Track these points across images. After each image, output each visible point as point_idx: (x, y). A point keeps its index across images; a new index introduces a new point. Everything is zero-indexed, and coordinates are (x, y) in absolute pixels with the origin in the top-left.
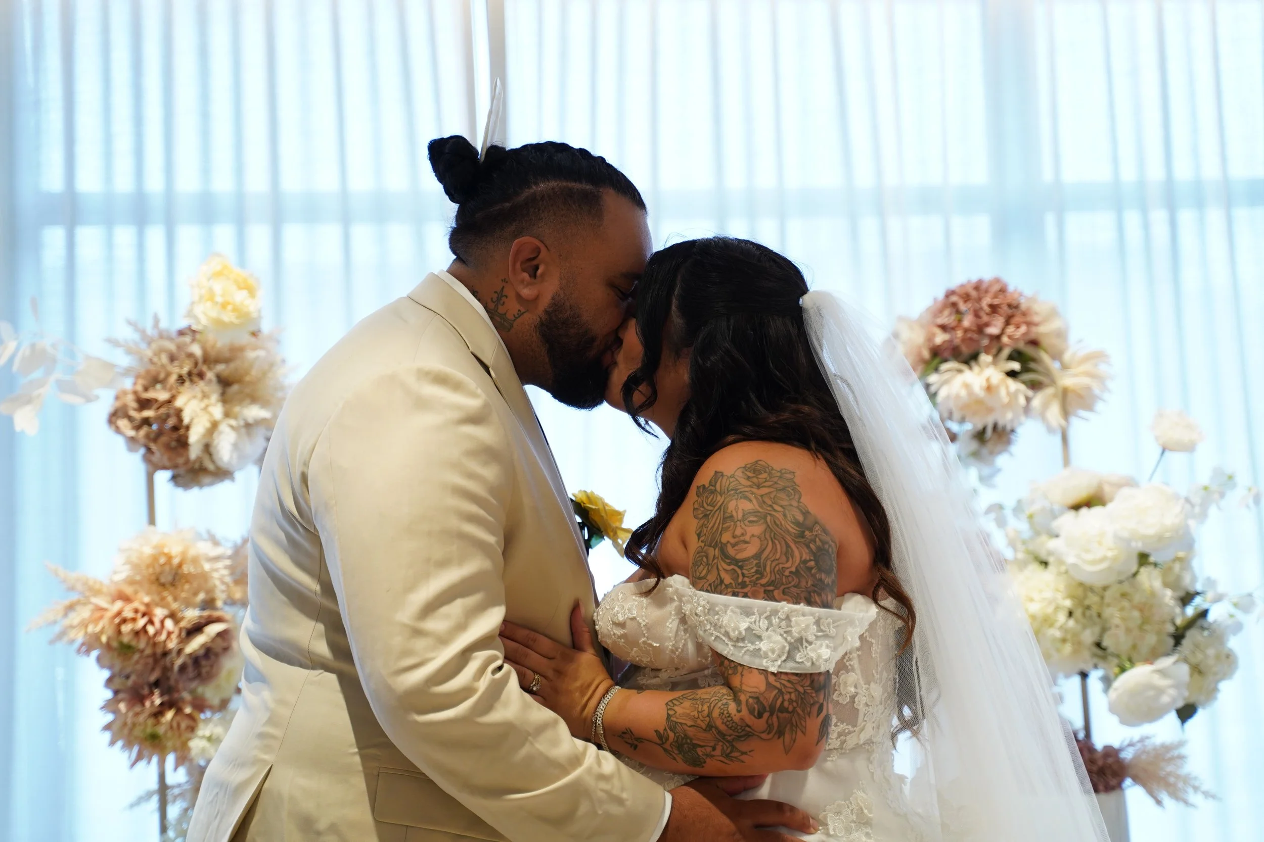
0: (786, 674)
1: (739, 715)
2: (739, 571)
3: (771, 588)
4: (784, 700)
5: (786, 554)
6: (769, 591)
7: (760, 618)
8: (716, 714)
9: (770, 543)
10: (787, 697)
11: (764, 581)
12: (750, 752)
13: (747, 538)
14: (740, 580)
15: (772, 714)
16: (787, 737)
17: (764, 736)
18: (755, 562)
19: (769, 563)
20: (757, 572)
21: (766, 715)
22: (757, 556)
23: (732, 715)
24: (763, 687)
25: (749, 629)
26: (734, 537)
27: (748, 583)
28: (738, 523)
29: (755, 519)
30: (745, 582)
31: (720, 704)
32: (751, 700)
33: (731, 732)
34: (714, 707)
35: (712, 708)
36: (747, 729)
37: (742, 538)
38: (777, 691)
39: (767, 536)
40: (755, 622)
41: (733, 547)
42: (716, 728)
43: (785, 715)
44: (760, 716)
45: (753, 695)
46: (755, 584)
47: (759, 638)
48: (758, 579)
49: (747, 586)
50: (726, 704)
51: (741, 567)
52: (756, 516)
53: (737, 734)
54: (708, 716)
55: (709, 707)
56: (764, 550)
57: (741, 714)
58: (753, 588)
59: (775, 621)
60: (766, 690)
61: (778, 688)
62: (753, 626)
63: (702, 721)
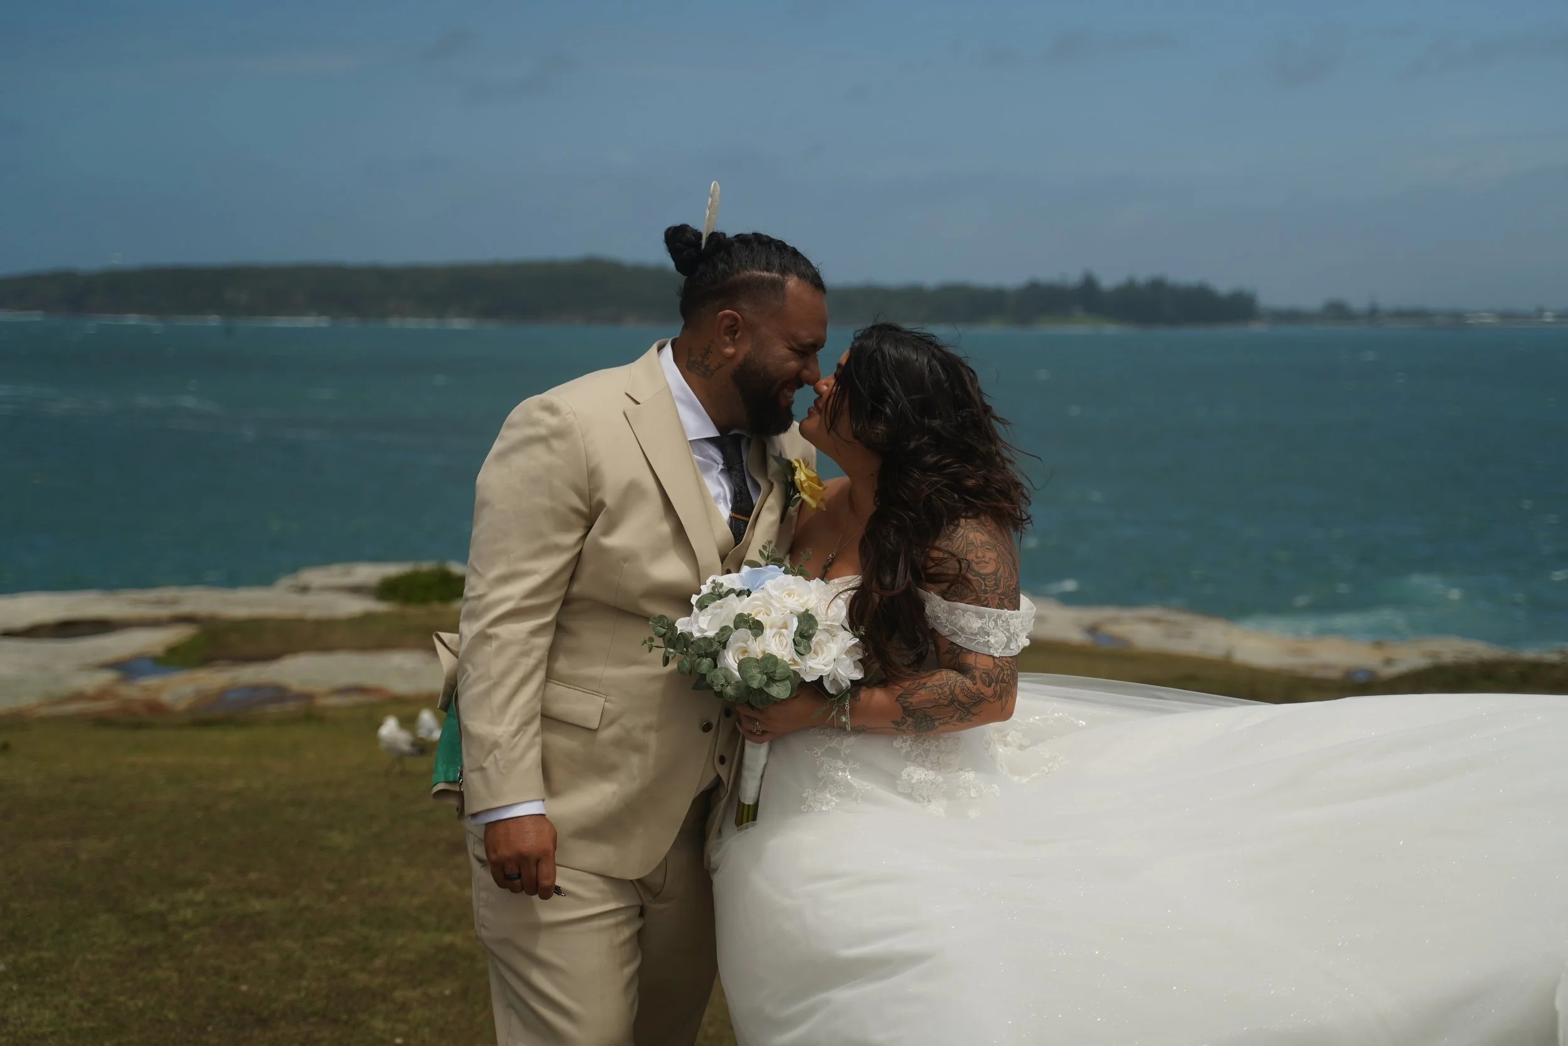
0: (1006, 657)
1: (975, 687)
2: (983, 582)
3: (1003, 597)
4: (1004, 675)
5: (1011, 575)
6: (1002, 599)
7: (989, 620)
8: (957, 691)
9: (1002, 566)
10: (1005, 673)
11: (999, 591)
12: (980, 712)
13: (987, 560)
14: (983, 587)
15: (996, 684)
16: (1004, 698)
17: (991, 700)
18: (994, 577)
19: (1002, 580)
20: (995, 584)
21: (994, 684)
22: (995, 573)
23: (971, 688)
24: (991, 666)
25: (981, 628)
26: (977, 558)
27: (988, 591)
28: (979, 549)
29: (989, 547)
30: (987, 590)
31: (958, 684)
32: (984, 675)
33: (970, 701)
34: (954, 688)
35: (953, 688)
36: (982, 696)
37: (983, 559)
38: (1000, 668)
39: (1000, 560)
40: (985, 623)
41: (977, 564)
42: (958, 701)
43: (1004, 684)
44: (990, 686)
45: (985, 671)
46: (993, 592)
47: (988, 634)
48: (996, 589)
49: (988, 593)
50: (963, 682)
51: (984, 579)
52: (989, 545)
53: (974, 701)
54: (950, 694)
55: (950, 688)
56: (998, 571)
57: (977, 686)
58: (992, 595)
59: (1000, 622)
60: (994, 668)
61: (1001, 667)
62: (984, 626)
63: (945, 699)
